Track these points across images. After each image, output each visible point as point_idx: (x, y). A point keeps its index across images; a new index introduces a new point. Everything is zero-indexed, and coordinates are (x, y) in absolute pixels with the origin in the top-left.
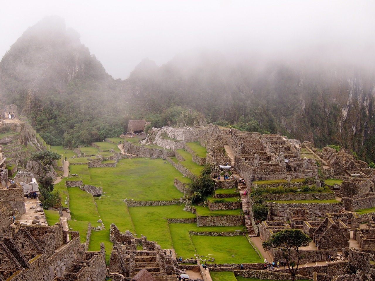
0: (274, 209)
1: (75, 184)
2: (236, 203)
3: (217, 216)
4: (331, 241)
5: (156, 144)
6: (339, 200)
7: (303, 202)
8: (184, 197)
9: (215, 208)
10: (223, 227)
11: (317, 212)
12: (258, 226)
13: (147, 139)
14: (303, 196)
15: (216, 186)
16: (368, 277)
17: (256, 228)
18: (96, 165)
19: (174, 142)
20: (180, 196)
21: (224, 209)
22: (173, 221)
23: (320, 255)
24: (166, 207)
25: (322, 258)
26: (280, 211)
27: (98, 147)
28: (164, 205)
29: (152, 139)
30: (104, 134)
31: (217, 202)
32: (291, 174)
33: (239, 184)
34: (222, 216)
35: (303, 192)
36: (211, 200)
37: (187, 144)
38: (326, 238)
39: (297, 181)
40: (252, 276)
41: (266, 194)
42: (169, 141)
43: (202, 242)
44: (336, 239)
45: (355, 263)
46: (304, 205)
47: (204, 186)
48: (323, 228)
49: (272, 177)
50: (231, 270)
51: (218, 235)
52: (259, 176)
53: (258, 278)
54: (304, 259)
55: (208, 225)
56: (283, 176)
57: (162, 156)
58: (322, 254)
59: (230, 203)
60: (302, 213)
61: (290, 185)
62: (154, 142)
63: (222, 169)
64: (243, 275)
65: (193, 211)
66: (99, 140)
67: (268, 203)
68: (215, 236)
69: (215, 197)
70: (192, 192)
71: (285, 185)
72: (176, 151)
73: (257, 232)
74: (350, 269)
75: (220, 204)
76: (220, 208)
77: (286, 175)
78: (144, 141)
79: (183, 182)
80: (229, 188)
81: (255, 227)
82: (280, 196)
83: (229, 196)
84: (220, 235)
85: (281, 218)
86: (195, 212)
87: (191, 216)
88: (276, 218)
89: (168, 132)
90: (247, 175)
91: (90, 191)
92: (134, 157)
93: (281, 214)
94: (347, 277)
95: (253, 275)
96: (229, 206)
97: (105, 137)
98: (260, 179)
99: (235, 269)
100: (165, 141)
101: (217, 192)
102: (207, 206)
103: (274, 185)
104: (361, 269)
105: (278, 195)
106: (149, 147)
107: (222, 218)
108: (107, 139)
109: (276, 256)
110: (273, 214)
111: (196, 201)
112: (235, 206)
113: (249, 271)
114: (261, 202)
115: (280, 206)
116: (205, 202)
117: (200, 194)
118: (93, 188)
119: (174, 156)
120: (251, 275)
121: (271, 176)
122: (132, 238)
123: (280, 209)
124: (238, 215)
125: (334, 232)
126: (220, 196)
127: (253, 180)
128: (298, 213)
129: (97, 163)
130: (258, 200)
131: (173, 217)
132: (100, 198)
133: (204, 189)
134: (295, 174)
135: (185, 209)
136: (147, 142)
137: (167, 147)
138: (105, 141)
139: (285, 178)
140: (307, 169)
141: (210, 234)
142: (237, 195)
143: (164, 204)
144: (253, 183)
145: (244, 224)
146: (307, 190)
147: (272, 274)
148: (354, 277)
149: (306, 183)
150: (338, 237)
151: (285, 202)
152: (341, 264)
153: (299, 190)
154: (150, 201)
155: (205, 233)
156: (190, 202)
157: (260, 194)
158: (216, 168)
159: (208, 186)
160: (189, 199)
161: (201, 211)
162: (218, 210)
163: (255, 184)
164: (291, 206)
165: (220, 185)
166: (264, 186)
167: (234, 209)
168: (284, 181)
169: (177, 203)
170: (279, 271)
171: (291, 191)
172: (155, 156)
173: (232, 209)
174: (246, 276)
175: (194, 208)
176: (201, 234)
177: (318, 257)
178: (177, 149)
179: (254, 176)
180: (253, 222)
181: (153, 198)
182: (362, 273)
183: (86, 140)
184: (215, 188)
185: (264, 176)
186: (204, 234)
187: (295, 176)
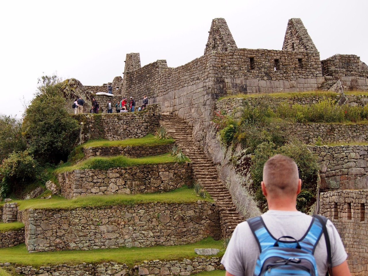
9: (93, 190)
15: (85, 131)
21: (127, 190)
33: (162, 122)
51: (123, 272)
52: (238, 81)
59: (148, 169)
61: (350, 104)
71: (332, 101)
77: (321, 80)
80: (128, 137)
83: (140, 152)
84: (133, 273)
86: (14, 217)
98: (243, 92)
102: (59, 194)
116: (49, 183)
127: (220, 92)
142: (169, 147)
163: (237, 98)
165: (97, 129)
167: (165, 190)
173: (157, 191)
179: (220, 81)
187: (349, 83)
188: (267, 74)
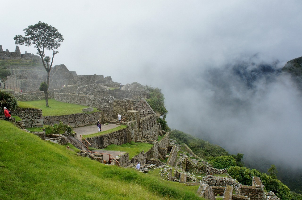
14: (33, 68)
32: (24, 57)
35: (32, 65)
52: (3, 57)
58: (57, 83)
71: (20, 62)
77: (21, 58)
103: (13, 61)
105: (16, 66)
114: (5, 69)
121: (11, 58)
147: (20, 96)
149: (34, 62)
163: (1, 61)
166: (7, 61)
171: (25, 64)
185: (6, 58)
187: (26, 58)
188: (9, 56)
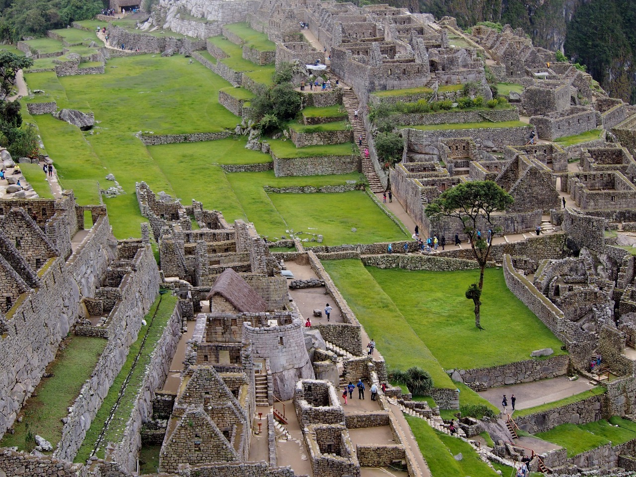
0: (413, 141)
1: (44, 109)
2: (342, 132)
3: (311, 156)
4: (528, 197)
5: (169, 29)
6: (525, 121)
7: (464, 127)
8: (243, 123)
9: (306, 143)
10: (322, 175)
11: (490, 144)
12: (387, 172)
13: (150, 20)
14: (463, 117)
15: (304, 102)
16: (602, 261)
17: (384, 175)
18: (70, 71)
19: (204, 25)
20: (236, 124)
21: (322, 143)
22: (231, 169)
23: (511, 223)
24: (213, 144)
25: (516, 228)
26: (425, 143)
27: (61, 39)
28: (209, 140)
29: (161, 21)
30: (68, 14)
31: (309, 132)
32: (438, 77)
33: (344, 98)
34: (320, 156)
35: (462, 108)
36: (296, 128)
37: (227, 27)
38: (521, 192)
39: (450, 90)
40: (394, 265)
41: (398, 114)
42: (193, 23)
43: (291, 205)
44: (538, 194)
45: (576, 236)
46: (467, 132)
47: (282, 103)
48: (510, 175)
49: (405, 82)
50: (356, 257)
51: (315, 191)
52: (382, 82)
53: (404, 267)
54: (484, 232)
55: (295, 174)
56: (424, 80)
57: (182, 50)
58: (516, 222)
59: (332, 133)
60: (464, 147)
61: (439, 98)
62: (166, 26)
63: (310, 72)
64: (378, 264)
65: (264, 150)
66: (59, 25)
67: (403, 130)
68: (310, 193)
69: (303, 123)
70: (260, 115)
71: (430, 96)
72: (208, 40)
73: (385, 183)
74: (568, 247)
75: (315, 135)
76: (315, 142)
77: (429, 79)
78: (146, 25)
79: (238, 98)
80: (326, 105)
81: (382, 174)
82: (423, 117)
83: (330, 120)
84: (319, 191)
85: (427, 157)
86: (268, 152)
87: (262, 158)
88: (418, 156)
89: (189, 7)
90: (359, 80)
91: (72, 120)
92: (132, 55)
93: (427, 150)
94: (570, 262)
95: (394, 263)
96: (330, 138)
97: (72, 20)
98: (384, 88)
99: (362, 253)
100: (186, 22)
101: (307, 114)
102: (290, 139)
103: (410, 98)
104: (587, 247)
105: (418, 116)
106: (158, 35)
107: (320, 161)
108: (74, 23)
109: (434, 228)
110: (411, 150)
111: (269, 131)
112: (341, 138)
113: (387, 256)
114: (389, 129)
115: (425, 136)
116: (285, 132)
117: (275, 119)
118: (78, 115)
119: (205, 48)
120: (391, 264)
121: (403, 82)
122: (178, 207)
123: (424, 140)
124: (349, 154)
125: (534, 181)
126: (313, 121)
127: (372, 89)
128: (457, 147)
129: (71, 67)
130: (384, 125)
131: (230, 161)
132: (92, 131)
133: (283, 108)
134: (445, 78)
135: (248, 146)
136: (152, 26)
137: (190, 34)
138: (72, 26)
139: (428, 85)
140: (464, 66)
141: (302, 190)
142: (344, 118)
143: (209, 137)
144: (372, 95)
145: (360, 170)
146: (468, 105)
147: (429, 260)
148: (582, 262)
149: (466, 92)
150: (542, 189)
151: (432, 129)
152: (550, 238)
153: (455, 105)
154: (182, 133)
155: (292, 188)
156: (256, 132)
157: (387, 116)
158: (301, 69)
159: (290, 103)
160: (254, 128)
161: (279, 149)
162: (311, 146)
163: (377, 97)
164: (444, 135)
165: (310, 101)
166: (393, 99)
167: (340, 143)
168: (427, 90)
169: (232, 136)
170: (441, 255)
171: (442, 107)
172: (170, 51)
173: (336, 144)
174: (383, 266)
175: (266, 143)
176: (286, 191)
177: (508, 226)
178: (210, 37)
179: (372, 83)
180: (378, 166)
181: (188, 128)
182: (591, 253)
183: (36, 27)
184: (302, 105)
185: (391, 82)
186: (290, 190)
